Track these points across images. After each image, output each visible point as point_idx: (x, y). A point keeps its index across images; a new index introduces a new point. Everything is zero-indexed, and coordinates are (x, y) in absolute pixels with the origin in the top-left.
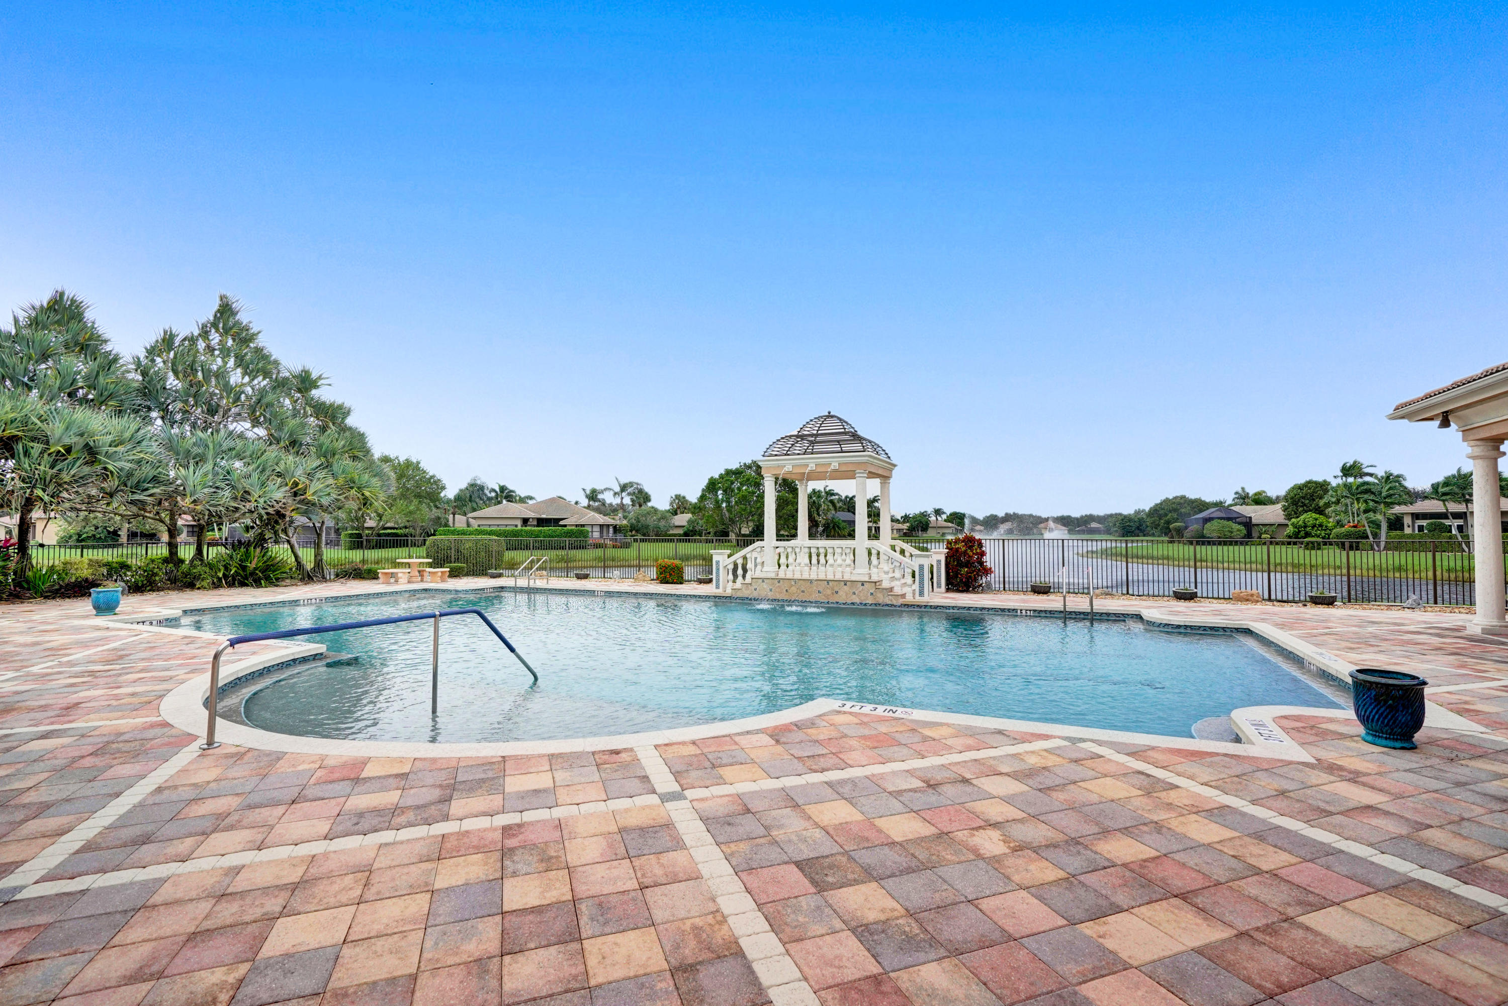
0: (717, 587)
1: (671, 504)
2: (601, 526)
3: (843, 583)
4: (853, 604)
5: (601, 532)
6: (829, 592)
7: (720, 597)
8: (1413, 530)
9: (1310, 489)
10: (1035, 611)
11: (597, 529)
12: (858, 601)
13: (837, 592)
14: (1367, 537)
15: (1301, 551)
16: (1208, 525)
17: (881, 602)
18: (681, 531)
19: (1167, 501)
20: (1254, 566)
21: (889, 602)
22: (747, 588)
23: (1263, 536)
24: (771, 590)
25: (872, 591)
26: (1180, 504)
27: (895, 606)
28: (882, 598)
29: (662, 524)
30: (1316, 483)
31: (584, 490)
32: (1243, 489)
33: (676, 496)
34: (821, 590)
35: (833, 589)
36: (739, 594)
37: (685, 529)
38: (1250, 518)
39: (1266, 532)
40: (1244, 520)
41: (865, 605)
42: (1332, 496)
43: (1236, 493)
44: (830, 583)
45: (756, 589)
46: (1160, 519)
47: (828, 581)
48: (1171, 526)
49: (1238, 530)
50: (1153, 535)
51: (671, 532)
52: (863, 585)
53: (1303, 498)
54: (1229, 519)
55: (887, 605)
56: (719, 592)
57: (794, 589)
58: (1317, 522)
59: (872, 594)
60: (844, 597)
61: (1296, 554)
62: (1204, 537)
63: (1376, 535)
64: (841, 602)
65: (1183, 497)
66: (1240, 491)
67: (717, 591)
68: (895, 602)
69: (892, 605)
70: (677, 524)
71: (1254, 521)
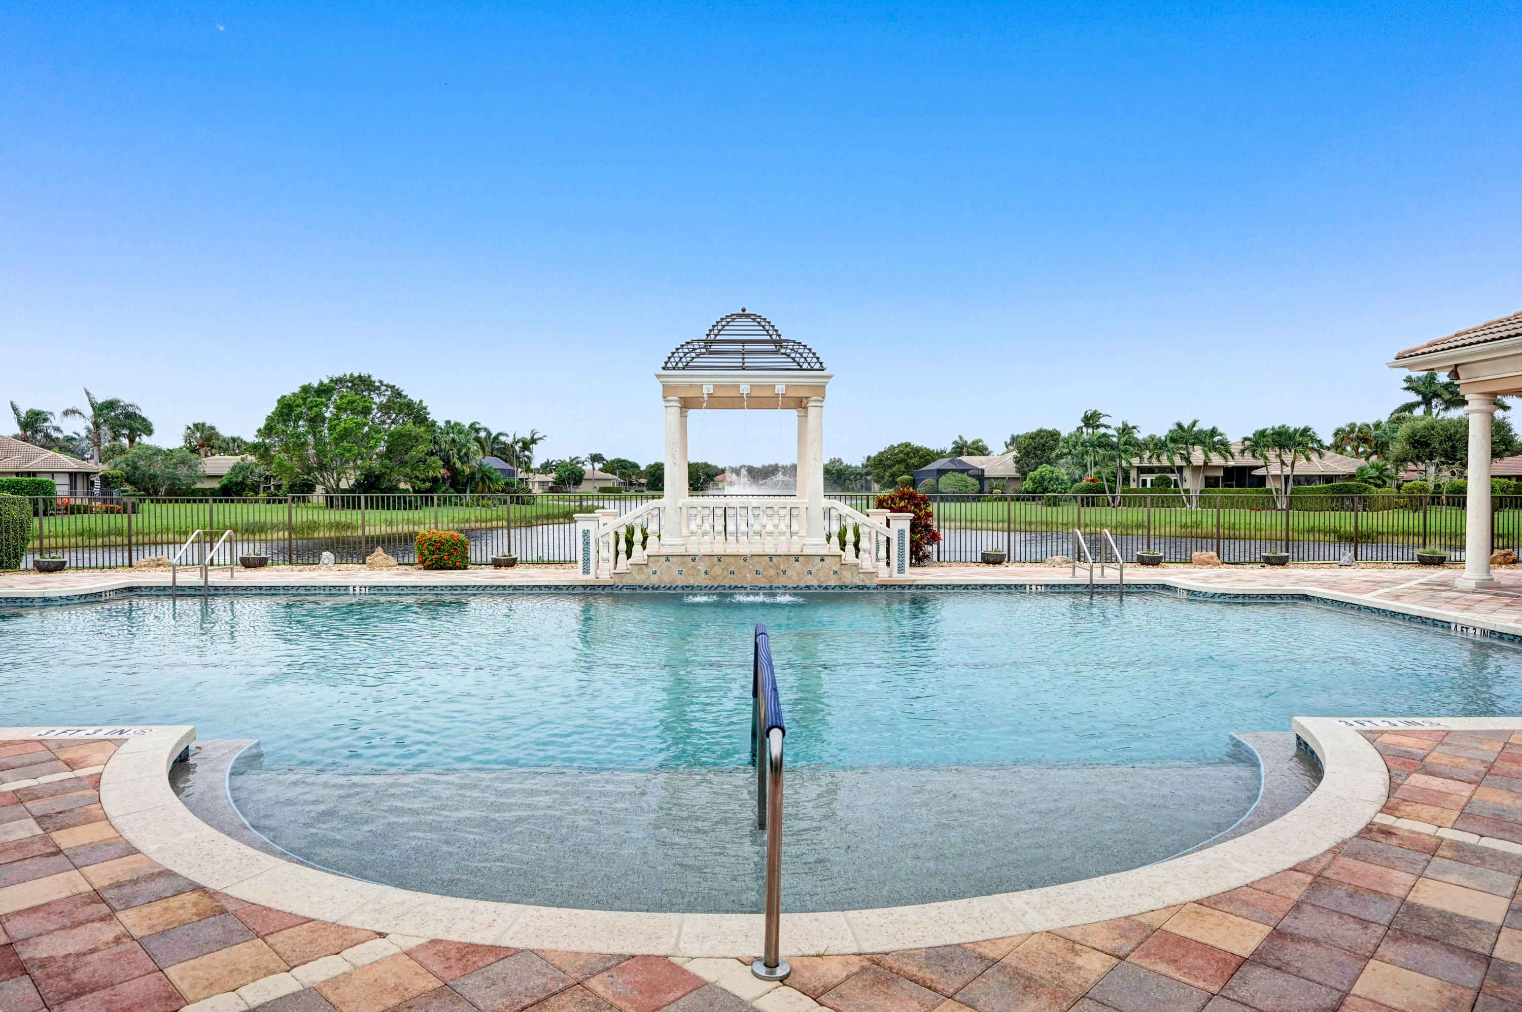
0: (586, 571)
1: (188, 439)
2: (73, 476)
3: (793, 559)
4: (808, 587)
5: (73, 486)
6: (772, 572)
7: (593, 587)
8: (1138, 485)
9: (1042, 438)
10: (1047, 586)
11: (66, 480)
12: (815, 583)
13: (784, 572)
14: (1104, 492)
15: (1039, 507)
16: (943, 479)
17: (848, 582)
18: (216, 485)
19: (892, 448)
20: (990, 525)
21: (860, 583)
22: (641, 571)
23: (995, 491)
24: (680, 573)
25: (836, 569)
26: (907, 454)
27: (868, 588)
28: (849, 578)
29: (182, 471)
30: (1046, 431)
31: (15, 409)
32: (960, 437)
33: (196, 426)
34: (761, 570)
35: (778, 568)
36: (628, 581)
37: (225, 481)
38: (983, 471)
39: (996, 488)
40: (976, 472)
41: (826, 588)
42: (1063, 447)
43: (955, 443)
44: (774, 559)
45: (655, 573)
46: (885, 471)
47: (771, 557)
48: (898, 479)
49: (973, 485)
50: (853, 489)
51: (199, 485)
52: (822, 560)
53: (1035, 448)
54: (962, 471)
55: (858, 587)
56: (590, 578)
57: (717, 570)
58: (1054, 476)
59: (835, 572)
60: (795, 578)
61: (1034, 511)
62: (938, 491)
63: (1112, 491)
64: (790, 585)
65: (907, 445)
66: (958, 439)
67: (586, 577)
68: (868, 583)
69: (864, 587)
70: (209, 472)
71: (986, 474)
